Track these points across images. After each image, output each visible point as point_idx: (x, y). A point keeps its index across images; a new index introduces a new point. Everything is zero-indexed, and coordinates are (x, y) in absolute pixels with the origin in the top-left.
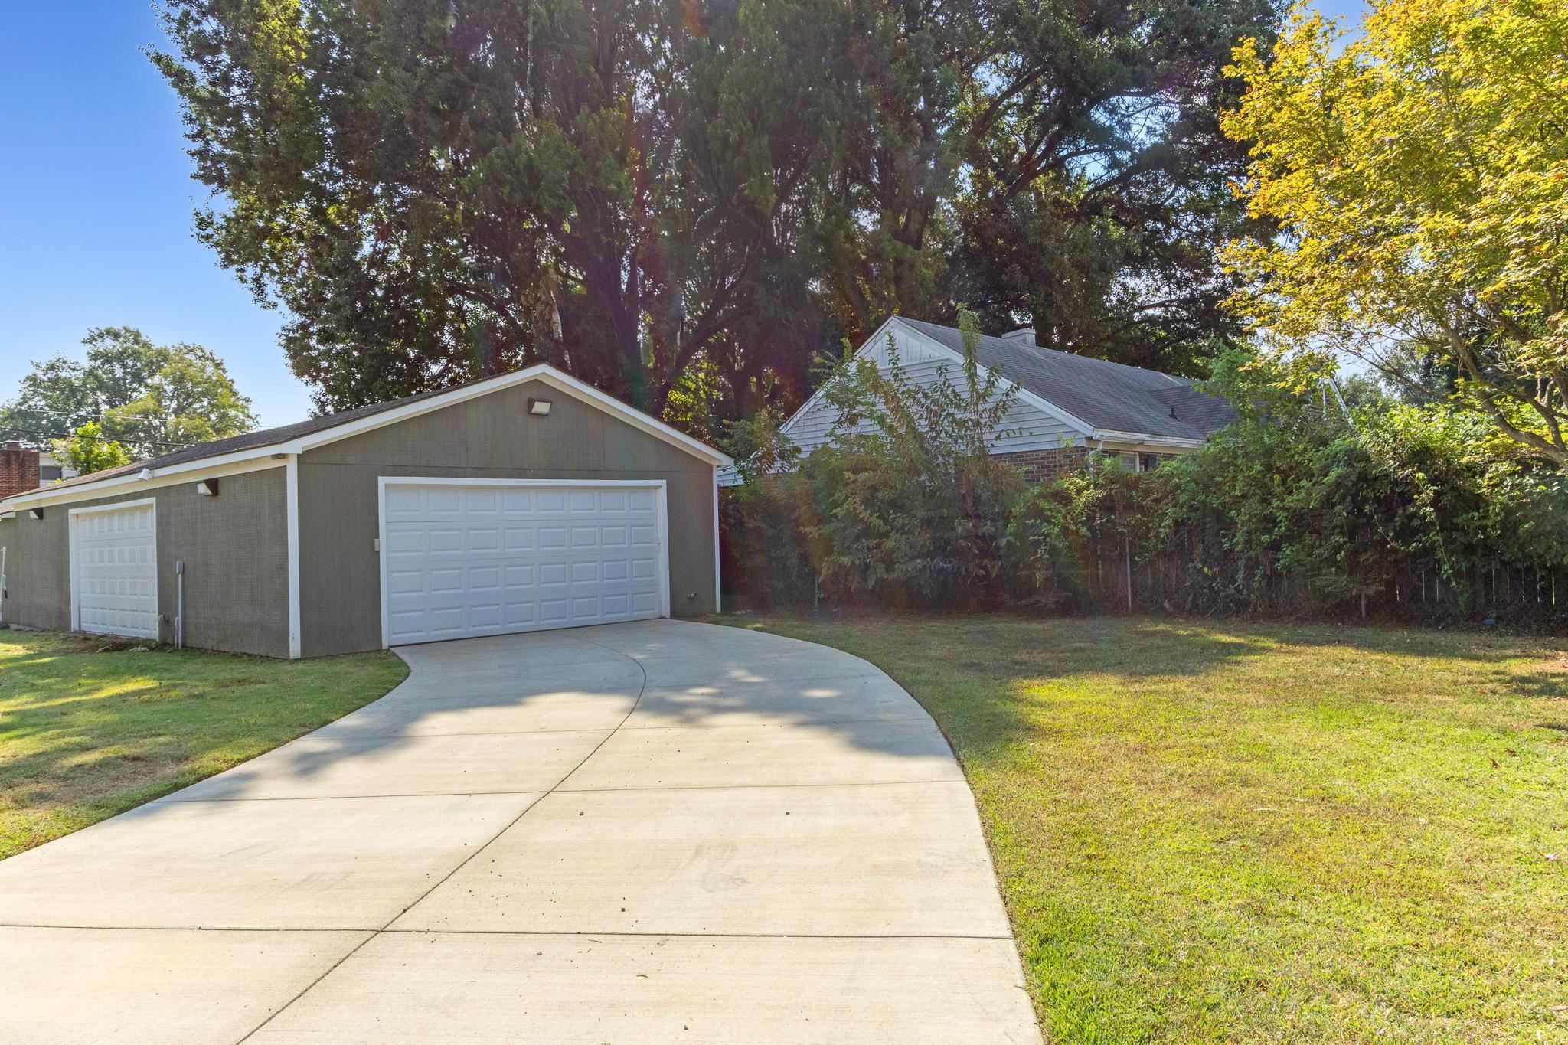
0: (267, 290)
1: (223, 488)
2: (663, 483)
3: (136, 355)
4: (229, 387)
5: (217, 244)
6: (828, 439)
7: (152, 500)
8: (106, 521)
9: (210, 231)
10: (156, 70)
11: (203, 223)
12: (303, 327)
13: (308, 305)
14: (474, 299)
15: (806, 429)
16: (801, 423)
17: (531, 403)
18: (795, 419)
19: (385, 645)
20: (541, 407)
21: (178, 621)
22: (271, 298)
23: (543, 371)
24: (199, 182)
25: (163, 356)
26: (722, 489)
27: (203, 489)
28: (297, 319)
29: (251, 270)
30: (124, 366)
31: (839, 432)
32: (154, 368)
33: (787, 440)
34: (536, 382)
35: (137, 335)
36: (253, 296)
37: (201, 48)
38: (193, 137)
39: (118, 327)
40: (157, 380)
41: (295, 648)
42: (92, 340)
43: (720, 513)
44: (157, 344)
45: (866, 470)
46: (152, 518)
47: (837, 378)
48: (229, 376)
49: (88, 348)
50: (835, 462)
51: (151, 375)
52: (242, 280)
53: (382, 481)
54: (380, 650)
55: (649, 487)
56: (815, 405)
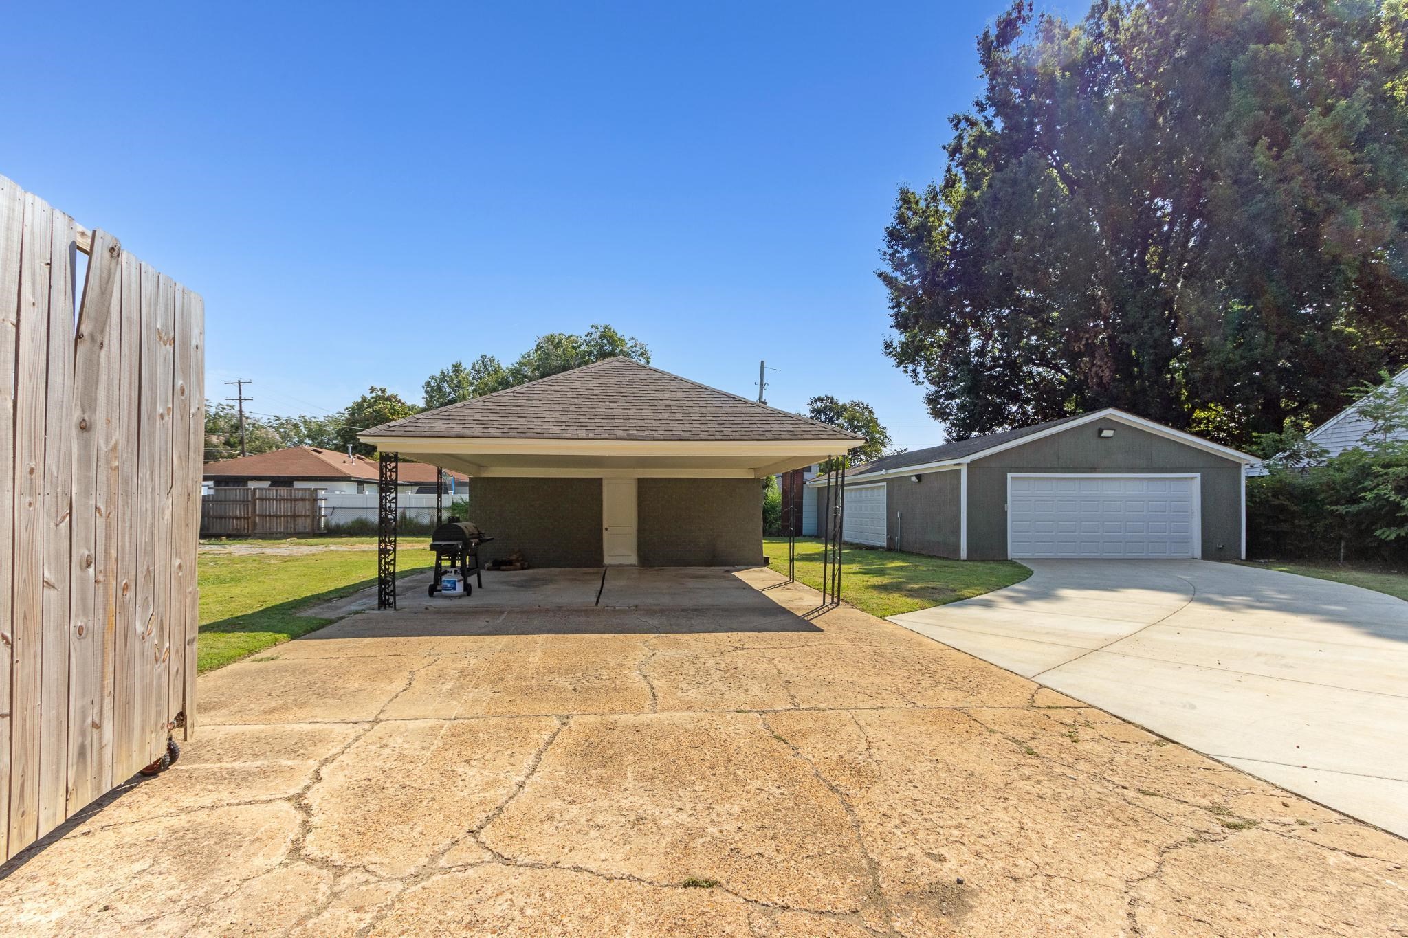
0: (919, 376)
1: (924, 480)
2: (1198, 475)
3: (831, 409)
4: (875, 421)
5: (894, 356)
6: (1360, 443)
7: (885, 484)
8: (859, 492)
9: (891, 349)
10: (880, 281)
11: (888, 345)
12: (937, 392)
13: (940, 379)
14: (1038, 365)
15: (1334, 436)
16: (1330, 431)
17: (1101, 431)
18: (1323, 429)
19: (1009, 558)
20: (1107, 433)
21: (898, 538)
22: (921, 379)
23: (1111, 413)
24: (894, 329)
25: (844, 408)
26: (1248, 478)
27: (914, 479)
28: (934, 388)
29: (910, 367)
30: (826, 415)
31: (1372, 438)
32: (839, 415)
33: (1314, 445)
34: (1104, 419)
35: (832, 399)
36: (911, 379)
37: (899, 266)
38: (893, 308)
39: (823, 396)
40: (841, 421)
41: (964, 554)
42: (812, 403)
43: (1247, 494)
44: (841, 403)
45: (1399, 466)
46: (883, 494)
47: (1371, 398)
48: (876, 416)
49: (810, 407)
50: (1365, 460)
51: (838, 419)
52: (906, 372)
53: (1009, 475)
54: (1007, 560)
55: (1186, 478)
56: (1345, 418)
